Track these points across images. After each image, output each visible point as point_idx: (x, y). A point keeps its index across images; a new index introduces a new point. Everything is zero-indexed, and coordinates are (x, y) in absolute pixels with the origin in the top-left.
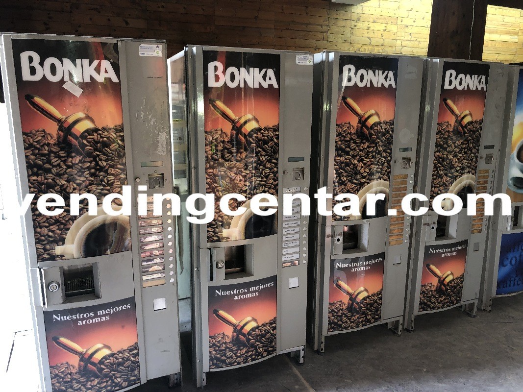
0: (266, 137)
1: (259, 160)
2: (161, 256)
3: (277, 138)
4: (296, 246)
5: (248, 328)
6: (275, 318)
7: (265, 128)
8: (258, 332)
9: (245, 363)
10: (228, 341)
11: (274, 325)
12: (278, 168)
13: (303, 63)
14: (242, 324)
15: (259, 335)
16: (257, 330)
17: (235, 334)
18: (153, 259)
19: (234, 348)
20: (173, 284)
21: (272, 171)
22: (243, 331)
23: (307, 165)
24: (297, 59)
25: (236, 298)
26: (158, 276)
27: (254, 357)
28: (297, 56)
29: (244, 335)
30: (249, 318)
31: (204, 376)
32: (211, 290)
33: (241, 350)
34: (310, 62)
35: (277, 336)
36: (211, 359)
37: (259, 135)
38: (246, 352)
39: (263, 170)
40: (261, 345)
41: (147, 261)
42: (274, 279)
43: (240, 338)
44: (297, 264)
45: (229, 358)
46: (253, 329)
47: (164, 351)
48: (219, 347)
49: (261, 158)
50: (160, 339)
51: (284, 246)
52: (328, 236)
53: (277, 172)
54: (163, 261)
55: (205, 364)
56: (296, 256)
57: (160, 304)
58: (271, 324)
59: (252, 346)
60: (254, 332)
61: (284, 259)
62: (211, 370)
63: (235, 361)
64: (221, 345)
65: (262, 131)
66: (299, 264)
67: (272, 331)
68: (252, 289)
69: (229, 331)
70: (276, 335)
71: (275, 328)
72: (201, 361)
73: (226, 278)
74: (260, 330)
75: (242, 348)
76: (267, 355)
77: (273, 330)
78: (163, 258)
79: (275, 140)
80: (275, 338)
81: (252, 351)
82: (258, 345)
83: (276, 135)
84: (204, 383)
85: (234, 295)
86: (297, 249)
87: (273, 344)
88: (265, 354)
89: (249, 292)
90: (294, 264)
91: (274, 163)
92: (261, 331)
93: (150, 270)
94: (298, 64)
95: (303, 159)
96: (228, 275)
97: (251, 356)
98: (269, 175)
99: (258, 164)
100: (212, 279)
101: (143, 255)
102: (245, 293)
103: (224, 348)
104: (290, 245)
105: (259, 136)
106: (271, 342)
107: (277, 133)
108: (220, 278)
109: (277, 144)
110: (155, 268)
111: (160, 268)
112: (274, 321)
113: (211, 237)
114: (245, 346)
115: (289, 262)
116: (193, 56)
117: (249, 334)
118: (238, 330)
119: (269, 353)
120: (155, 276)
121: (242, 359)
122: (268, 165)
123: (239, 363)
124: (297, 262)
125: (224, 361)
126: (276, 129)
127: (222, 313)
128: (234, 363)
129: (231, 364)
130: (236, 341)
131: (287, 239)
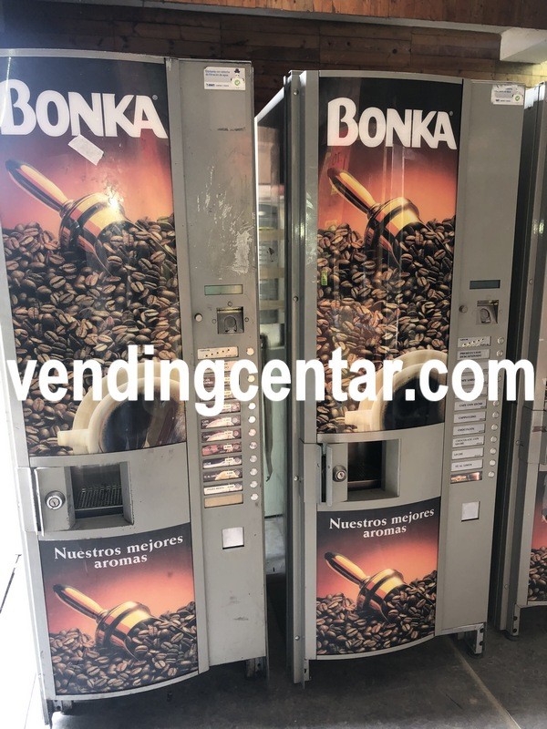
0: (430, 242)
1: (415, 283)
2: (237, 453)
3: (452, 244)
4: (478, 446)
5: (386, 588)
6: (435, 573)
7: (429, 224)
8: (403, 595)
9: (378, 649)
10: (350, 608)
11: (432, 585)
12: (450, 301)
13: (504, 101)
14: (376, 581)
15: (405, 602)
16: (402, 593)
17: (363, 597)
18: (223, 459)
19: (361, 622)
20: (257, 504)
21: (440, 305)
22: (377, 593)
23: (503, 296)
24: (493, 93)
25: (366, 535)
26: (232, 489)
27: (395, 639)
28: (495, 88)
29: (378, 600)
30: (388, 572)
31: (306, 665)
32: (323, 518)
33: (372, 626)
34: (517, 99)
35: (438, 605)
36: (320, 638)
37: (418, 237)
38: (381, 630)
39: (423, 303)
40: (408, 619)
41: (213, 461)
42: (435, 504)
43: (373, 607)
44: (478, 478)
45: (351, 638)
46: (395, 591)
47: (239, 619)
48: (334, 618)
49: (419, 280)
50: (232, 598)
51: (454, 446)
52: (536, 429)
53: (449, 307)
54: (240, 462)
55: (308, 646)
56: (477, 464)
57: (234, 537)
58: (427, 582)
59: (393, 619)
60: (397, 597)
61: (455, 467)
62: (320, 658)
63: (362, 645)
64: (337, 614)
65: (424, 230)
66: (481, 479)
67: (427, 596)
68: (395, 520)
69: (353, 593)
70: (435, 601)
71: (434, 590)
72: (302, 638)
73: (350, 499)
74: (407, 592)
75: (374, 622)
76: (419, 637)
77: (430, 594)
78: (240, 457)
79: (447, 246)
80: (434, 608)
81: (393, 629)
82: (403, 618)
83: (449, 237)
84: (306, 677)
85: (363, 529)
86: (479, 452)
87: (430, 618)
88: (415, 634)
89: (389, 525)
90: (472, 479)
91: (442, 290)
92: (409, 595)
93: (218, 477)
94: (496, 103)
95: (496, 284)
96: (353, 493)
97: (390, 637)
98: (434, 312)
99: (413, 292)
100: (324, 499)
101: (206, 451)
102: (382, 527)
103: (342, 621)
104: (467, 443)
105: (417, 239)
106: (426, 614)
107: (451, 234)
108: (338, 498)
109: (451, 256)
110: (225, 474)
111: (234, 475)
112: (433, 578)
113: (324, 424)
114: (380, 619)
115: (462, 475)
116: (301, 90)
117: (388, 598)
118: (369, 591)
119: (422, 633)
120: (226, 488)
121: (373, 643)
122: (433, 294)
123: (368, 649)
124: (478, 474)
125: (342, 644)
126: (449, 226)
127: (340, 559)
128: (359, 647)
129: (354, 649)
130: (365, 611)
131: (461, 433)
